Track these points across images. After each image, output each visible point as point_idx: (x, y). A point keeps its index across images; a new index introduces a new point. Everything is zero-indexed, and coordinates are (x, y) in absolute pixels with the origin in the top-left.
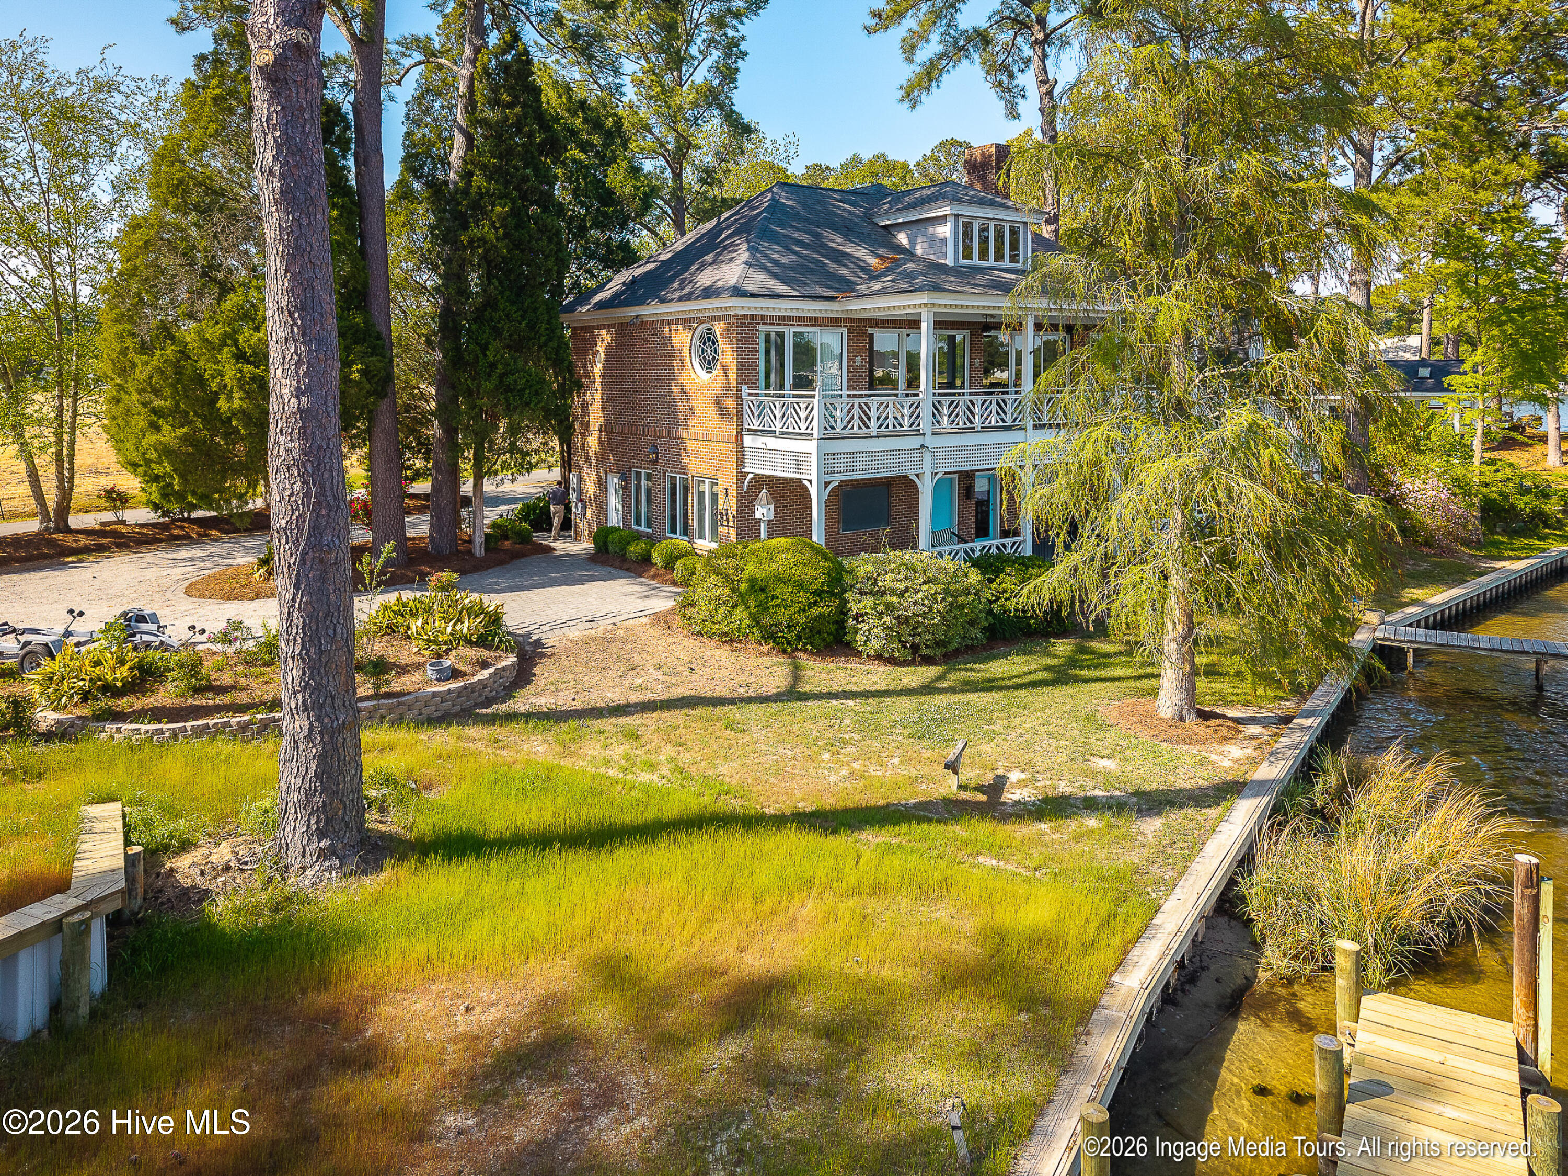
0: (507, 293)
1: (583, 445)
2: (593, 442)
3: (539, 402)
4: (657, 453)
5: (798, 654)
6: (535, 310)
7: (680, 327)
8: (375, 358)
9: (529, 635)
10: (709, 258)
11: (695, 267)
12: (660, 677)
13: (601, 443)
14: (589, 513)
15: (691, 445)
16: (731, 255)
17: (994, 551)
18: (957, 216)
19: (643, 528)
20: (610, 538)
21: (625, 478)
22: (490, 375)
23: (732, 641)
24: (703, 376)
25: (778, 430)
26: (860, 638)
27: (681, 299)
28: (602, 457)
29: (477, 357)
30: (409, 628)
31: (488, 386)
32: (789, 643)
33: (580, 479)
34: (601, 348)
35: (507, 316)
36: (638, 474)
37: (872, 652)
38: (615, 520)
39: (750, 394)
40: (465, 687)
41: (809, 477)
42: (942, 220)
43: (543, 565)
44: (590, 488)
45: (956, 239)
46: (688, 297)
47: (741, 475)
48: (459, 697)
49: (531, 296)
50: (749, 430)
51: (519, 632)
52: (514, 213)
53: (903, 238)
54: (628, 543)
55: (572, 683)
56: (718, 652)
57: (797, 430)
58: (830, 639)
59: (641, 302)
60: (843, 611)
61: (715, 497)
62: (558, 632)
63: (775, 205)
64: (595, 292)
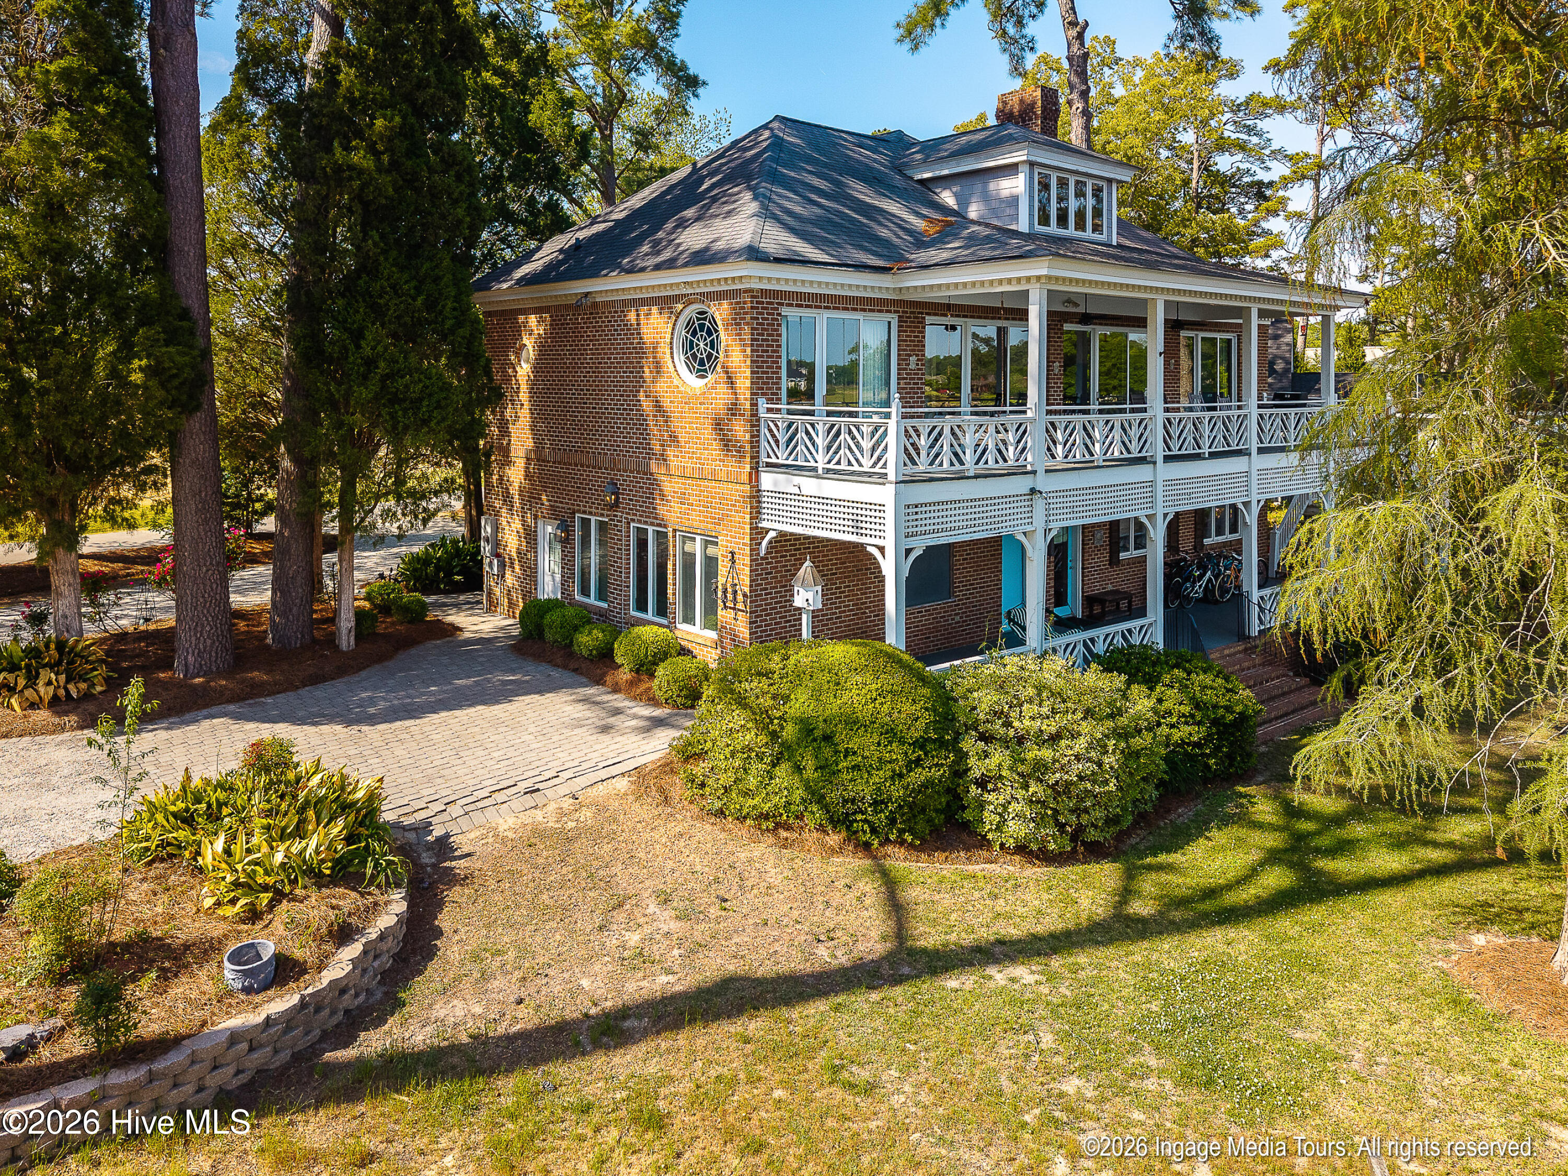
0: (394, 253)
1: (501, 479)
2: (516, 475)
3: (444, 419)
4: (617, 494)
5: (889, 849)
6: (437, 280)
7: (655, 309)
8: (171, 349)
9: (426, 826)
10: (690, 213)
11: (669, 225)
12: (674, 926)
13: (527, 476)
14: (510, 579)
15: (669, 486)
16: (727, 208)
17: (1119, 641)
18: (1032, 164)
19: (592, 600)
20: (547, 619)
21: (566, 527)
22: (365, 377)
23: (778, 825)
24: (694, 383)
25: (820, 466)
26: (990, 818)
27: (657, 267)
28: (530, 497)
29: (347, 350)
30: (198, 853)
31: (364, 393)
32: (874, 831)
33: (496, 528)
34: (529, 342)
35: (393, 287)
36: (586, 523)
37: (1011, 843)
38: (549, 588)
39: (769, 410)
40: (303, 1004)
41: (880, 542)
42: (1011, 169)
43: (445, 660)
44: (512, 541)
45: (1031, 197)
46: (670, 264)
47: (758, 533)
48: (288, 1029)
49: (430, 259)
50: (769, 465)
51: (407, 821)
52: (405, 132)
53: (948, 198)
54: (576, 629)
55: (511, 954)
56: (758, 850)
57: (856, 468)
58: (939, 819)
59: (593, 272)
60: (959, 772)
61: (711, 563)
62: (478, 817)
63: (777, 143)
64: (518, 264)
